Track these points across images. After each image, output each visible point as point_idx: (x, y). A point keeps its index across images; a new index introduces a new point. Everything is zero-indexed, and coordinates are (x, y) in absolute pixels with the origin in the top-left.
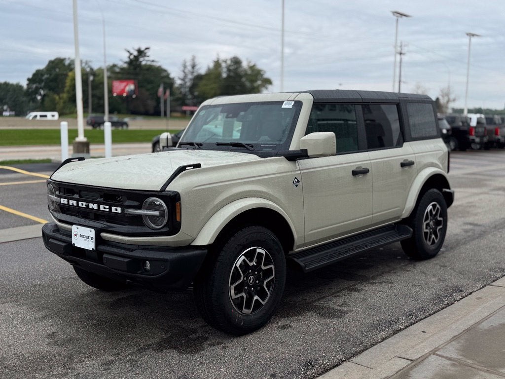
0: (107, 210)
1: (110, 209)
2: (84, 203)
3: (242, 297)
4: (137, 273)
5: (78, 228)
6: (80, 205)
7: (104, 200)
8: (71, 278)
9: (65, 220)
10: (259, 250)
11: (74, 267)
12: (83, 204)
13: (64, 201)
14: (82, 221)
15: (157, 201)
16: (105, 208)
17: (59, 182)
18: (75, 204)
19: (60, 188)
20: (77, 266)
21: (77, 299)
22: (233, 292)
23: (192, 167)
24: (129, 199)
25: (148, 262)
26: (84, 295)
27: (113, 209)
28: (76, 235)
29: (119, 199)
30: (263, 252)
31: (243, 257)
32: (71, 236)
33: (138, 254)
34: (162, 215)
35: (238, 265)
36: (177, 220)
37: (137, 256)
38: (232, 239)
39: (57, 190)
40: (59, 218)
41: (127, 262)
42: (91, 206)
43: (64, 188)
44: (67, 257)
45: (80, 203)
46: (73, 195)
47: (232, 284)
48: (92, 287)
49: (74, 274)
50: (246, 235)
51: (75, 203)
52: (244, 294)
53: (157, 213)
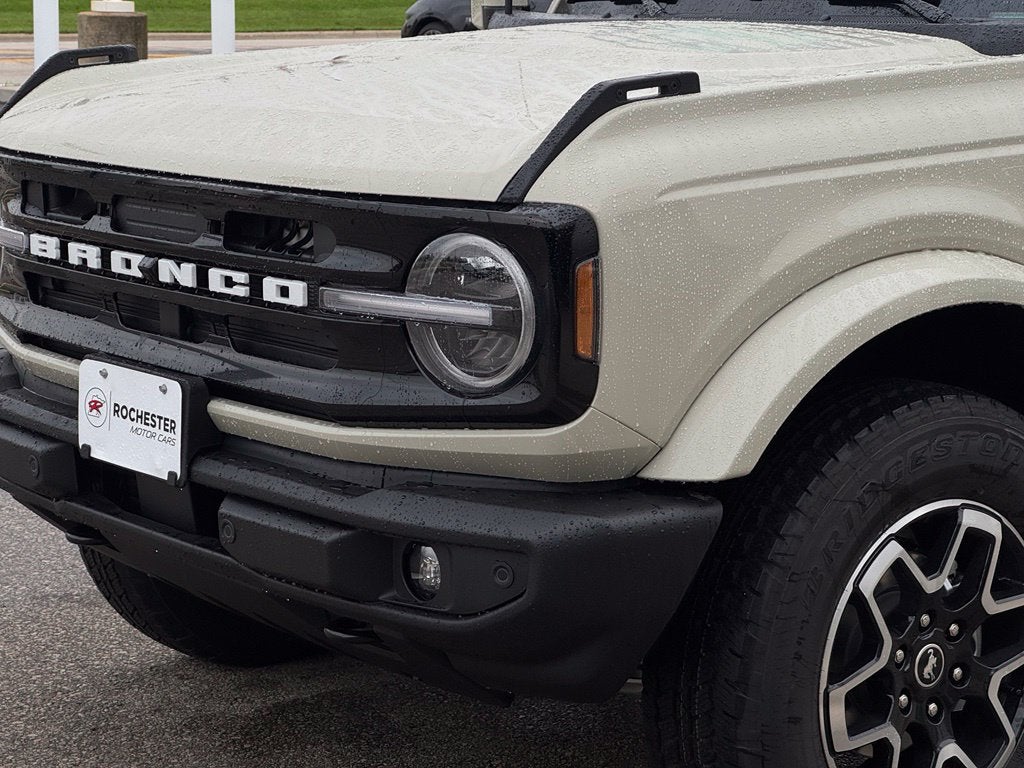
0: (241, 291)
1: (256, 286)
2: (137, 259)
3: (883, 746)
4: (377, 602)
5: (104, 375)
6: (117, 266)
7: (227, 245)
8: (68, 597)
9: (45, 333)
10: (971, 519)
11: (84, 552)
12: (128, 263)
13: (45, 246)
14: (127, 341)
15: (486, 253)
16: (229, 282)
17: (24, 154)
18: (94, 263)
19: (25, 184)
20: (97, 549)
21: (95, 698)
22: (838, 714)
23: (655, 91)
24: (347, 240)
25: (429, 551)
26: (123, 681)
27: (270, 288)
28: (95, 406)
29: (294, 241)
30: (992, 526)
31: (894, 550)
32: (72, 411)
33: (381, 508)
34: (507, 323)
35: (868, 586)
36: (581, 351)
37: (378, 522)
38: (844, 454)
39: (14, 196)
40: (20, 323)
41: (334, 544)
42: (167, 270)
43: (45, 187)
44: (57, 506)
45: (117, 257)
46: (87, 218)
47: (835, 677)
48: (159, 646)
49: (83, 582)
50: (914, 442)
51: (92, 256)
52: (890, 733)
53: (478, 313)
